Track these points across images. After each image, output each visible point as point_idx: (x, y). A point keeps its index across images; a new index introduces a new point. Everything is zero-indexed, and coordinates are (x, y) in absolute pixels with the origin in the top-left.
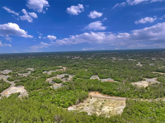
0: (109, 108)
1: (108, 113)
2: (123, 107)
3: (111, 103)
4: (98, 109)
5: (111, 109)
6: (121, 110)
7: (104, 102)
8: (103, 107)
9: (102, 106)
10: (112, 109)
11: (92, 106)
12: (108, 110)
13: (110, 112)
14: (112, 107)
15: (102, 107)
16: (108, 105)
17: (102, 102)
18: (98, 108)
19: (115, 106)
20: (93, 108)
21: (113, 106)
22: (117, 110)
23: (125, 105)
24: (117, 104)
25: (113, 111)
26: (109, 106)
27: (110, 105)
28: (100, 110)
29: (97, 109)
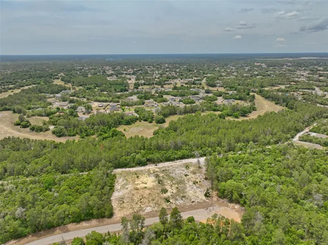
0: (143, 183)
1: (140, 174)
2: (116, 195)
3: (147, 197)
5: (139, 182)
6: (119, 187)
7: (166, 195)
8: (157, 183)
10: (136, 183)
11: (180, 179)
12: (145, 180)
13: (138, 177)
14: (138, 187)
15: (160, 182)
16: (149, 189)
17: (169, 194)
18: (163, 177)
19: (136, 191)
20: (172, 174)
21: (138, 191)
22: (126, 184)
23: (113, 201)
24: (132, 200)
25: (134, 181)
26: (146, 187)
27: (147, 192)
28: (157, 176)
29: (163, 174)
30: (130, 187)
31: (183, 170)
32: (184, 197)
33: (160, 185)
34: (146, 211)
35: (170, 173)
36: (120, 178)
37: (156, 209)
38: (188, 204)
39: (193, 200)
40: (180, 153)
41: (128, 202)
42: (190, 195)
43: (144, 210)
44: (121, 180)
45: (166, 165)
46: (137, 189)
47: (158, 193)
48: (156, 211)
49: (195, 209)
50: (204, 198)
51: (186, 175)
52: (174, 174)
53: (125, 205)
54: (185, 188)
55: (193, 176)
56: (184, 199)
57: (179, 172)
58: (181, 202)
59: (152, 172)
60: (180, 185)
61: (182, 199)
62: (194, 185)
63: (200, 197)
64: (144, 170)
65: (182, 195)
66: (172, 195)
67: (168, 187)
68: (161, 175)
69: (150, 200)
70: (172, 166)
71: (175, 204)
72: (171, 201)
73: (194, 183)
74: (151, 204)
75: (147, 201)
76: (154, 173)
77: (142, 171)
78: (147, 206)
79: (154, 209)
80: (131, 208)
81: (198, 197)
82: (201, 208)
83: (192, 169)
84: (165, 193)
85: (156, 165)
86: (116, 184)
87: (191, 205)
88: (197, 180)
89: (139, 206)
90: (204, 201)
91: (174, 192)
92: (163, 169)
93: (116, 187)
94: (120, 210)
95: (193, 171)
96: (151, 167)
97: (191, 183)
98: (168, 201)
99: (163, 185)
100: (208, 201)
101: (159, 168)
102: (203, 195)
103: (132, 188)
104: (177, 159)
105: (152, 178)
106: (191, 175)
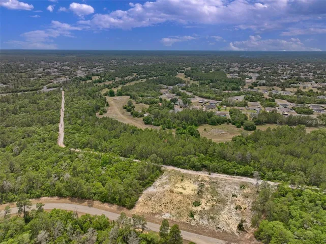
0: (183, 188)
1: (186, 178)
2: (151, 190)
3: (175, 203)
4: (206, 186)
5: (179, 186)
6: (158, 184)
7: (194, 209)
8: (196, 192)
9: (198, 194)
10: (176, 185)
11: (223, 196)
12: (186, 185)
13: (182, 180)
14: (175, 190)
15: (200, 193)
16: (183, 196)
17: (199, 208)
18: (207, 189)
19: (169, 193)
20: (219, 189)
21: (172, 194)
22: (166, 183)
23: (143, 195)
24: (160, 200)
25: (175, 183)
26: (181, 193)
27: (180, 198)
28: (202, 186)
29: (209, 186)
30: (167, 187)
31: (235, 189)
32: (212, 218)
33: (198, 195)
34: (163, 217)
35: (218, 187)
36: (166, 176)
37: (174, 218)
38: (210, 228)
39: (220, 226)
40: (243, 169)
41: (154, 201)
42: (221, 219)
43: (162, 215)
44: (165, 178)
45: (220, 177)
46: (172, 192)
47: (189, 204)
48: (173, 220)
49: (215, 237)
50: (235, 229)
51: (234, 196)
52: (222, 189)
53: (150, 203)
54: (221, 210)
55: (242, 199)
56: (210, 220)
57: (229, 189)
58: (206, 222)
59: (200, 180)
60: (218, 204)
61: (208, 220)
62: (234, 210)
63: (231, 226)
64: (194, 175)
65: (212, 215)
66: (200, 211)
67: (203, 202)
68: (207, 186)
69: (176, 207)
70: (226, 180)
71: (197, 221)
72: (195, 217)
73: (236, 208)
74: (173, 212)
75: (172, 207)
76: (201, 181)
77: (191, 175)
78: (168, 212)
79: (171, 218)
80: (152, 208)
81: (229, 225)
82: (223, 240)
83: (246, 191)
84: (196, 206)
85: (210, 174)
86: (158, 180)
87: (214, 230)
88: (243, 206)
89: (160, 209)
90: (233, 233)
91: (206, 209)
92: (213, 180)
93: (156, 182)
94: (141, 206)
95: (247, 193)
96: (203, 175)
97: (233, 207)
98: (192, 216)
99: (201, 197)
100: (237, 234)
101: (210, 179)
102: (236, 226)
103: (169, 189)
104: (238, 174)
105: (196, 186)
106: (240, 198)
